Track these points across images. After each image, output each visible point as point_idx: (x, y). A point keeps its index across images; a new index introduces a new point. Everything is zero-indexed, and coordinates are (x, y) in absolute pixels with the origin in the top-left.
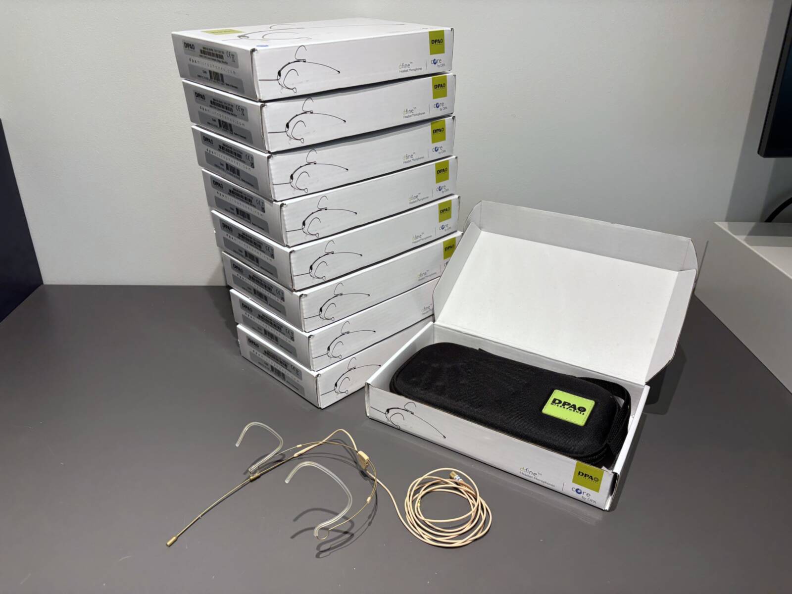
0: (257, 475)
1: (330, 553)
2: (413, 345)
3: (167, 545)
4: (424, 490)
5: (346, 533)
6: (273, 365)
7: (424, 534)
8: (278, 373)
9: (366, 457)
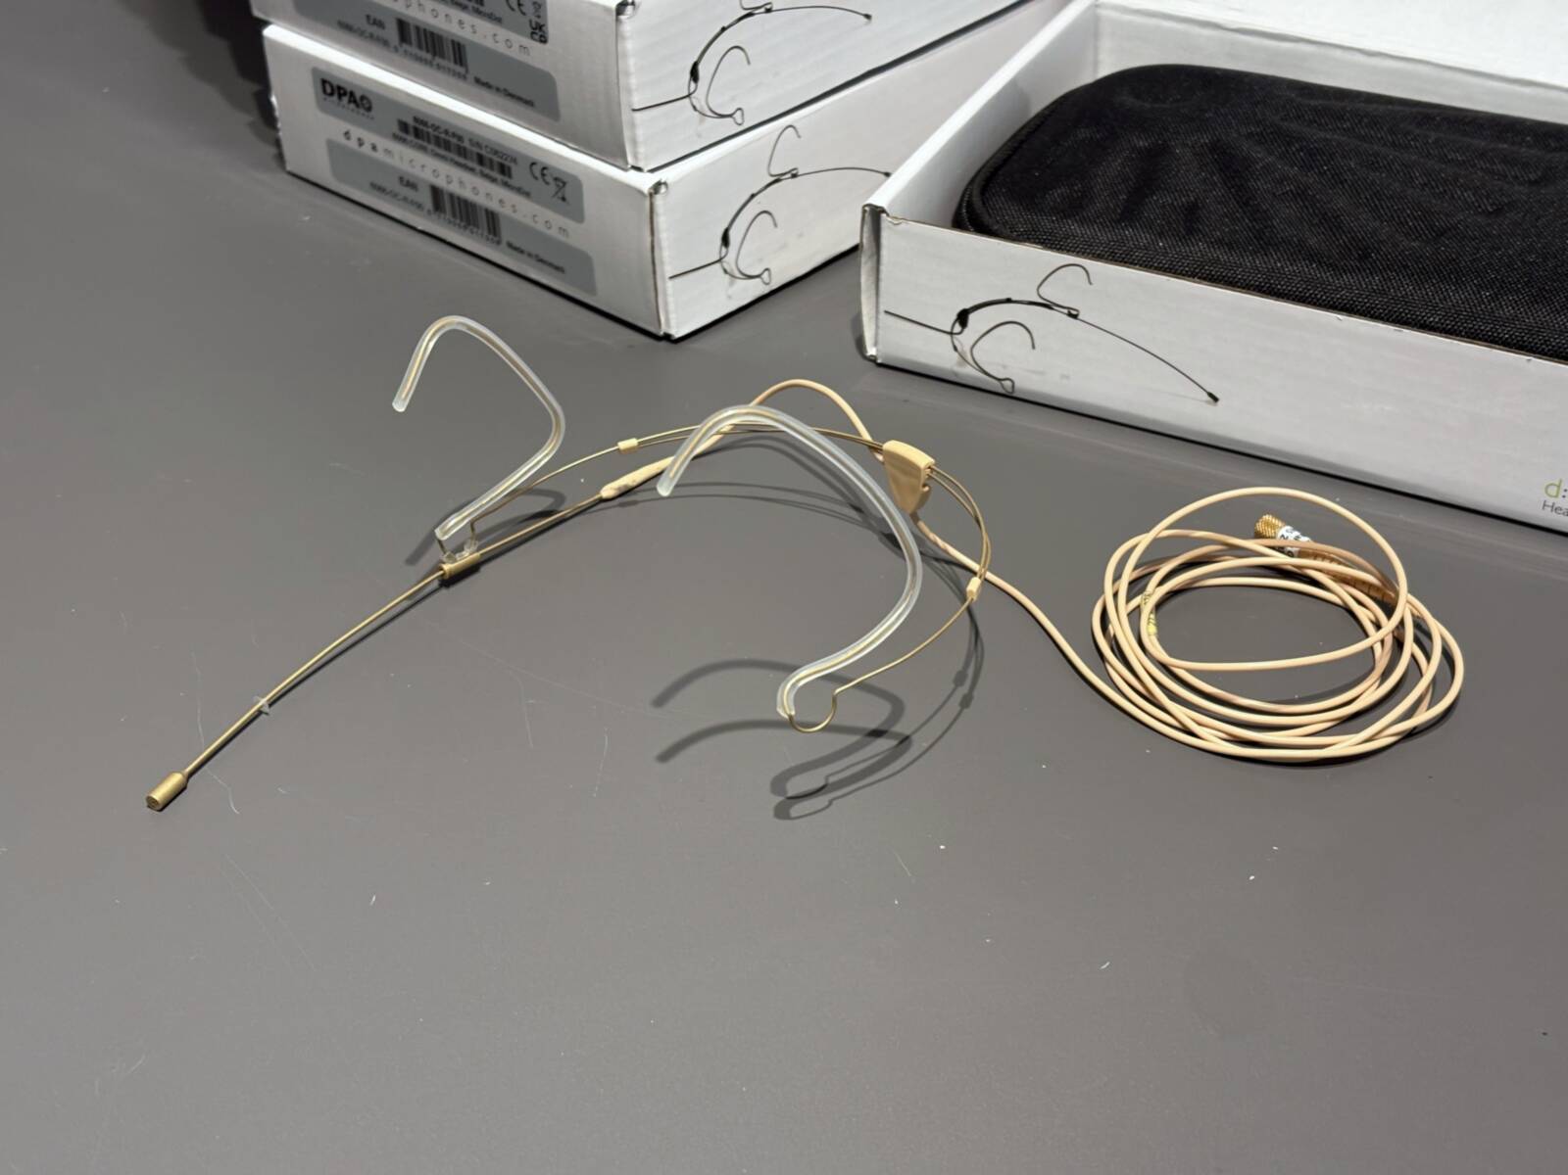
0: (467, 556)
1: (830, 803)
2: (1013, 91)
3: (152, 803)
4: (1161, 583)
5: (877, 733)
6: (441, 183)
7: (1199, 724)
8: (466, 213)
9: (922, 459)
